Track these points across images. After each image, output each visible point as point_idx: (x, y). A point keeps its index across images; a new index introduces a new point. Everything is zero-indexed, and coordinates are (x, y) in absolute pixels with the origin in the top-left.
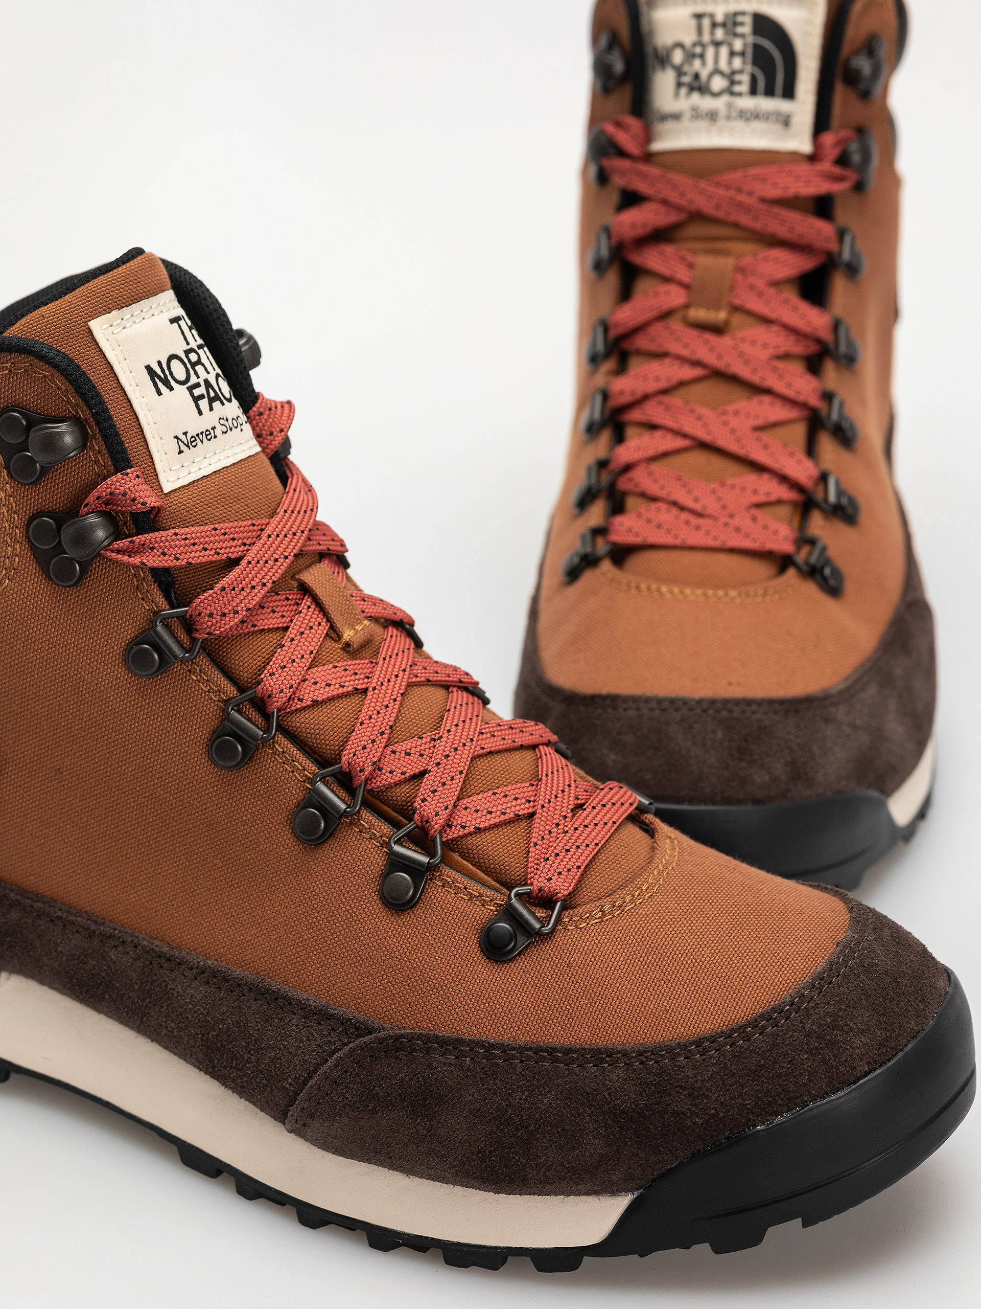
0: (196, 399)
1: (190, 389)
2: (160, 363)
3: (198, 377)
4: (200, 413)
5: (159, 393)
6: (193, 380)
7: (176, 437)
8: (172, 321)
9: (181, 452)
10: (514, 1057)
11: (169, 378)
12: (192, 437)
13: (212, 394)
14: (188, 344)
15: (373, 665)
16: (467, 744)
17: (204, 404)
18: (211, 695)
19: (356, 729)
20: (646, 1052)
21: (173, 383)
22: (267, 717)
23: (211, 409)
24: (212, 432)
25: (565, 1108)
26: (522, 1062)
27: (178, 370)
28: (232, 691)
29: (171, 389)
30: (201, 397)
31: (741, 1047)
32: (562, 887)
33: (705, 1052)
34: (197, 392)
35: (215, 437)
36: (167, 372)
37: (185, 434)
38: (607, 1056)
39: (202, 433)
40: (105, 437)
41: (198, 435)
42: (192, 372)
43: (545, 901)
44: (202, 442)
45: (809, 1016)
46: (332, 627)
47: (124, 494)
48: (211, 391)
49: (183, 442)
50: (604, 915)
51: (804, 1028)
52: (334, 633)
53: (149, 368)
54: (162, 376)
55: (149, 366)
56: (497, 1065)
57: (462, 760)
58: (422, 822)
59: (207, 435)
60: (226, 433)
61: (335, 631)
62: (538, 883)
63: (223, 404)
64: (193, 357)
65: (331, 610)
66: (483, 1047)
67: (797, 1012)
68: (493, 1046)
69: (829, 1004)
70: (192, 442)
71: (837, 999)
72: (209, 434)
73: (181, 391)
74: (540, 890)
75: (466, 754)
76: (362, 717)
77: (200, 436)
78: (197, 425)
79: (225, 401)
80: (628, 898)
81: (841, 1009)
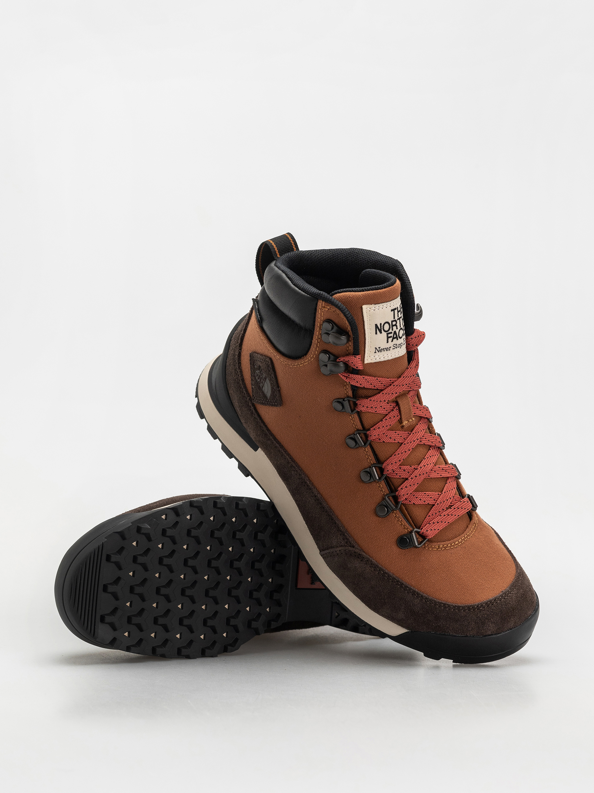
0: (388, 338)
1: (388, 334)
2: (381, 324)
3: (392, 330)
4: (388, 342)
5: (376, 333)
6: (391, 331)
7: (376, 348)
8: (392, 310)
9: (375, 352)
10: (390, 579)
11: (382, 329)
12: (381, 349)
13: (395, 336)
14: (394, 318)
15: (409, 434)
16: (425, 474)
17: (390, 339)
18: (354, 425)
19: (393, 456)
20: (428, 599)
21: (382, 331)
22: (367, 440)
23: (392, 341)
24: (389, 348)
25: (398, 601)
26: (392, 582)
27: (386, 327)
28: (360, 427)
29: (381, 333)
30: (391, 337)
31: (456, 612)
32: (430, 534)
33: (445, 607)
34: (389, 335)
35: (390, 350)
36: (382, 327)
37: (379, 348)
38: (417, 594)
39: (385, 349)
40: (354, 343)
41: (383, 349)
42: (391, 328)
43: (424, 537)
44: (384, 351)
45: (480, 612)
46: (401, 418)
47: (352, 363)
48: (395, 335)
49: (377, 350)
50: (438, 548)
51: (477, 615)
52: (400, 421)
53: (376, 325)
54: (380, 328)
55: (377, 324)
56: (385, 579)
57: (420, 479)
58: (398, 495)
59: (386, 349)
60: (394, 349)
61: (401, 420)
62: (423, 531)
63: (397, 339)
64: (394, 323)
65: (403, 413)
66: (383, 571)
67: (477, 609)
68: (386, 573)
69: (488, 611)
70: (380, 350)
71: (492, 611)
72: (387, 349)
73: (384, 334)
74: (423, 533)
75: (422, 477)
76: (396, 453)
77: (384, 349)
78: (384, 345)
79: (399, 338)
80: (449, 545)
81: (491, 614)
